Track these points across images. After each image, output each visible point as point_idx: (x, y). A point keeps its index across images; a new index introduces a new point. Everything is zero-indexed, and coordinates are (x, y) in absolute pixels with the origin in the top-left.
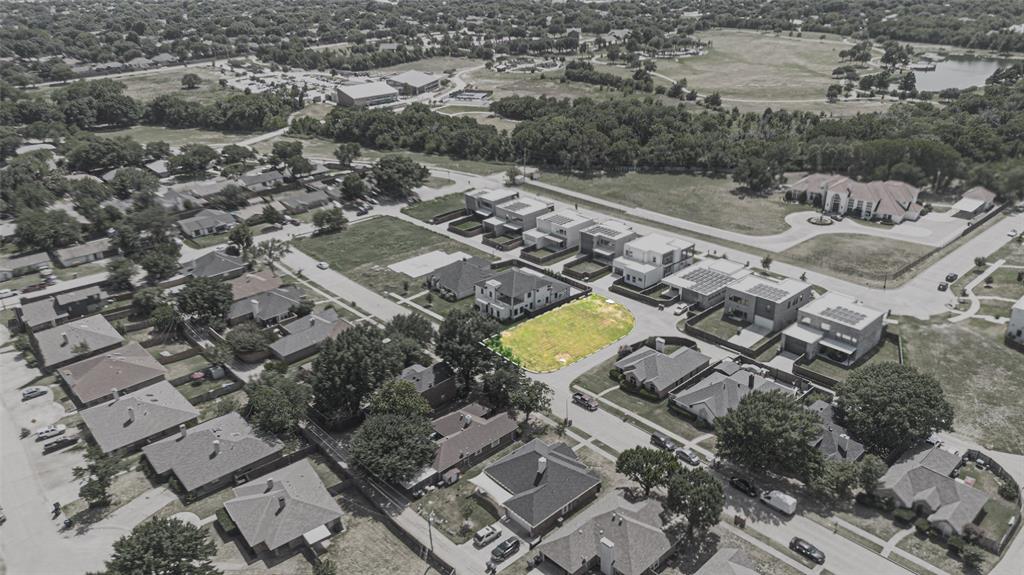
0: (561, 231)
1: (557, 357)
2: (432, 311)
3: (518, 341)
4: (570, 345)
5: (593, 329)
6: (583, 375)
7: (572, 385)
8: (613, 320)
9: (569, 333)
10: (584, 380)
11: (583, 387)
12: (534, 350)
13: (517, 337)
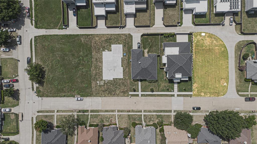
1: (221, 83)
2: (156, 91)
3: (202, 85)
4: (219, 74)
5: (216, 58)
6: (237, 86)
7: (238, 94)
8: (217, 48)
9: (212, 67)
10: (239, 88)
11: (242, 92)
12: (212, 86)
13: (200, 83)
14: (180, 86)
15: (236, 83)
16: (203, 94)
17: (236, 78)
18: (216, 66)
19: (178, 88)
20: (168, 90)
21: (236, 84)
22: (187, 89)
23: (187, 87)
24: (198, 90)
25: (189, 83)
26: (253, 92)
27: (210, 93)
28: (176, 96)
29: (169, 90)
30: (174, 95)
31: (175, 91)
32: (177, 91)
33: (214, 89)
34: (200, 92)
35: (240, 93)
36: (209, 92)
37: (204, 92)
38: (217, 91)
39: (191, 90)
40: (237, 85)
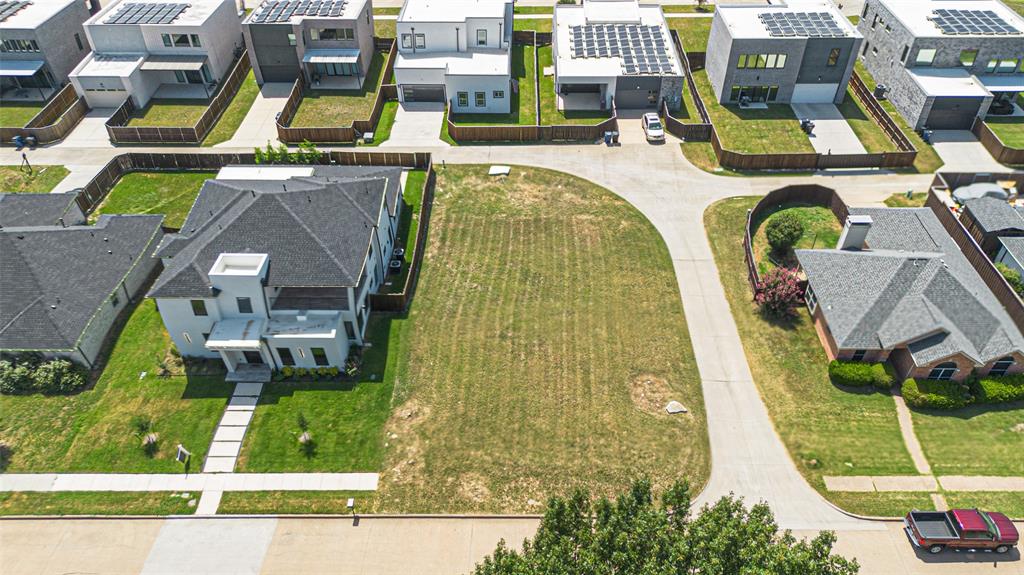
0: (183, 40)
1: (641, 404)
2: (34, 468)
3: (473, 415)
4: (611, 341)
5: (585, 261)
6: (784, 428)
7: (820, 487)
8: (584, 217)
9: (558, 304)
10: (813, 442)
11: (849, 472)
12: (562, 421)
13: (456, 399)
14: (272, 422)
15: (771, 400)
16: (475, 487)
17: (760, 371)
18: (586, 300)
19: (254, 435)
20: (149, 457)
21: (772, 413)
22: (329, 444)
23: (335, 423)
24: (430, 456)
25: (362, 395)
26: (960, 472)
27: (544, 485)
28: (209, 505)
29: (160, 456)
30: (197, 495)
31: (210, 464)
32: (230, 464)
33: (585, 448)
34: (448, 472)
35: (833, 483)
36: (538, 475)
37: (486, 472)
38: (615, 467)
39: (361, 454)
40: (779, 418)
